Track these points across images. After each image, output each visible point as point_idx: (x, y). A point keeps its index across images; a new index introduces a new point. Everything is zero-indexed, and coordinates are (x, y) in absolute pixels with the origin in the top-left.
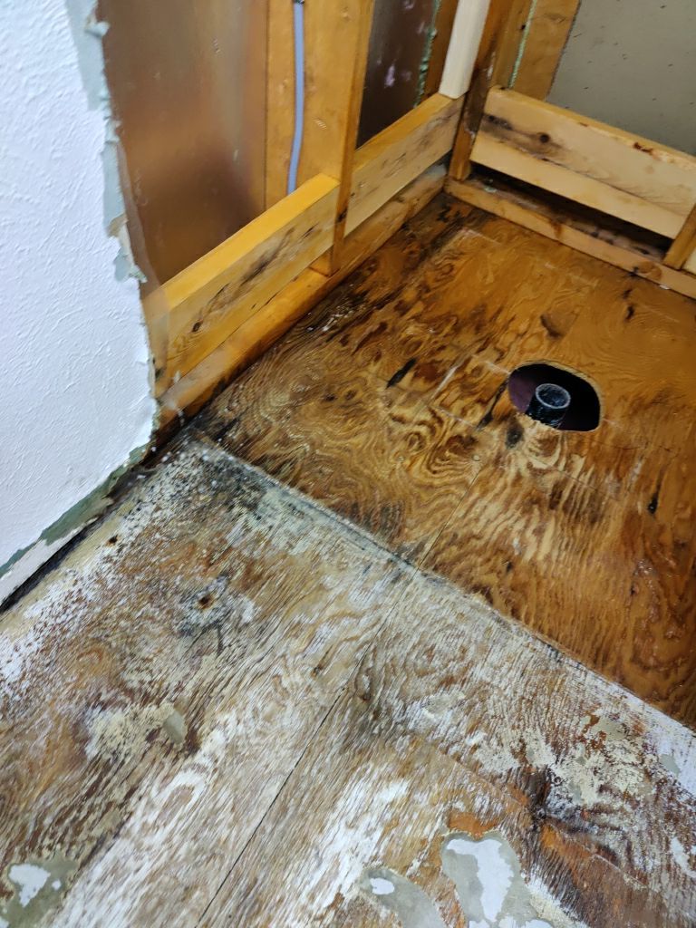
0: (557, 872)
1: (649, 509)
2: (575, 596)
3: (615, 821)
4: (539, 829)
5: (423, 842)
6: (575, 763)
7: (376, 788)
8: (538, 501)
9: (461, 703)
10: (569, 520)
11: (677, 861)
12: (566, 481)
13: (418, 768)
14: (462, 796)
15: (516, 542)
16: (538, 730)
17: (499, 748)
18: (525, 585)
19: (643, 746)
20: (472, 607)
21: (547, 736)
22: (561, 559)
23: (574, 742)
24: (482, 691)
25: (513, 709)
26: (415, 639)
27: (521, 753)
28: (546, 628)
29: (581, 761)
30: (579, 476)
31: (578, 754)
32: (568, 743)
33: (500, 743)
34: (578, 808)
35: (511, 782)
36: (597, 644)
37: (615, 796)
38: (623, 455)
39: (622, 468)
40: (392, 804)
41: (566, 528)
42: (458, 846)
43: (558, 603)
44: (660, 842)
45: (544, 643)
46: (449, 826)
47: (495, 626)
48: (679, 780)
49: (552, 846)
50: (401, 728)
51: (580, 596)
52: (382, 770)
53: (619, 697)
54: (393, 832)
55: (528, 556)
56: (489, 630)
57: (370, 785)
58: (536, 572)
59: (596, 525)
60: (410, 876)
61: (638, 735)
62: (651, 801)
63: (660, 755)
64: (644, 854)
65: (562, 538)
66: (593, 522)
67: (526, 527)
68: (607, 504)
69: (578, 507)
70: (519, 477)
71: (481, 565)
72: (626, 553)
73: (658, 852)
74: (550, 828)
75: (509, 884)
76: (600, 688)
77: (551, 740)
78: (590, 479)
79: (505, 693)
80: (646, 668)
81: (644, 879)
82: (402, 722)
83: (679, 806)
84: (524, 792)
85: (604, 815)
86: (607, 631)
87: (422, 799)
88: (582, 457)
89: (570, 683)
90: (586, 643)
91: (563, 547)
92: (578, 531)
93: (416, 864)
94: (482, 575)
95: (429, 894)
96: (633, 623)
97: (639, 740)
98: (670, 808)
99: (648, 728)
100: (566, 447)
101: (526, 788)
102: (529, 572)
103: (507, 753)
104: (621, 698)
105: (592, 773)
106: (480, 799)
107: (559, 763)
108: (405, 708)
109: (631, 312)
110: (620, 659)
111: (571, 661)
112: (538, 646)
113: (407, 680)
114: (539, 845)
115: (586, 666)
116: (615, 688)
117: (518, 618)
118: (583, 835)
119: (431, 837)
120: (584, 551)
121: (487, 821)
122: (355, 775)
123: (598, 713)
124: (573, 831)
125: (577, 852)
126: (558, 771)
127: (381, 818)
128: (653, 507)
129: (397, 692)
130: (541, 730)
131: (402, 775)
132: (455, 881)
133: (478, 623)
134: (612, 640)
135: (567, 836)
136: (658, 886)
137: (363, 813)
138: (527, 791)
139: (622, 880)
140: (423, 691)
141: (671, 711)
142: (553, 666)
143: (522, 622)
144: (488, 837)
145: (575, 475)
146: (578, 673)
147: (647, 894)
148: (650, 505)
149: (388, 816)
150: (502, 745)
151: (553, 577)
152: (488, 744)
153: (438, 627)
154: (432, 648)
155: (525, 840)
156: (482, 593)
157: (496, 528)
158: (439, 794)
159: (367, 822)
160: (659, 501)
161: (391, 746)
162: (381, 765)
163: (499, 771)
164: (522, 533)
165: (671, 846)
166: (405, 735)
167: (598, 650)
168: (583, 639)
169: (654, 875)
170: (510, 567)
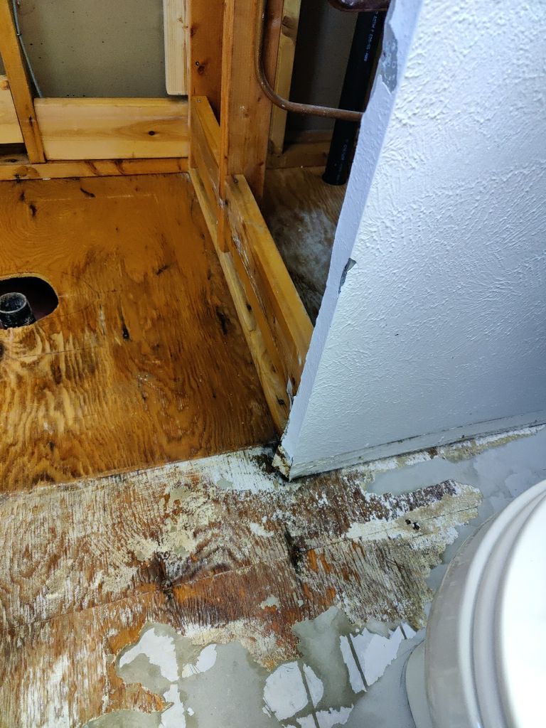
0: (198, 609)
1: (125, 338)
2: (110, 431)
3: (213, 546)
4: (172, 595)
5: (102, 680)
6: (170, 534)
7: (45, 679)
8: (45, 385)
9: (73, 566)
10: (76, 383)
11: (259, 535)
12: (57, 358)
13: (67, 639)
14: (110, 625)
15: (46, 426)
16: (136, 535)
17: (117, 571)
18: (71, 449)
19: (204, 488)
20: (40, 496)
21: (144, 534)
22: (86, 412)
23: (163, 523)
24: (83, 545)
25: (112, 538)
26: (9, 554)
27: (134, 560)
28: (103, 466)
29: (173, 529)
30: (65, 347)
31: (169, 527)
32: (159, 526)
33: (116, 567)
34: (188, 559)
35: (137, 584)
36: (142, 449)
37: (205, 531)
38: (87, 314)
39: (91, 323)
40: (63, 679)
41: (76, 390)
42: (127, 658)
43: (101, 444)
44: (244, 533)
45: (107, 477)
46: (113, 653)
47: (66, 494)
48: (234, 489)
49: (186, 597)
50: (38, 624)
51: (113, 427)
52: (41, 665)
53: (173, 470)
54: (76, 695)
55: (61, 428)
56: (63, 500)
57: (38, 683)
58: (73, 435)
59: (97, 373)
60: (107, 710)
61: (197, 483)
62: (226, 514)
63: (216, 484)
64: (240, 549)
65: (78, 398)
66: (93, 372)
67: (47, 410)
68: (95, 353)
69: (76, 369)
70: (20, 379)
71: (29, 461)
72: (126, 376)
73: (246, 540)
74: (178, 588)
75: (173, 647)
76: (160, 475)
77: (148, 534)
78: (74, 344)
79: (100, 532)
80: (179, 439)
81: (247, 562)
82: (36, 620)
83: (242, 503)
84: (149, 583)
85: (205, 548)
86: (143, 436)
87: (84, 654)
88: (59, 333)
89: (139, 489)
90: (134, 455)
91: (83, 404)
92: (86, 386)
93: (105, 698)
94: (33, 468)
95: (127, 707)
96: (156, 418)
97: (200, 486)
98: (239, 509)
99: (201, 474)
100: (43, 334)
101: (149, 579)
102: (68, 439)
103: (124, 569)
104: (175, 470)
105: (184, 531)
106: (124, 615)
107: (161, 544)
108: (32, 608)
109: (33, 209)
110: (161, 446)
111: (131, 474)
112: (105, 482)
113: (21, 588)
114: (178, 604)
115: (143, 469)
116: (168, 467)
117: (80, 475)
118: (200, 572)
119: (105, 671)
120: (99, 396)
121: (136, 624)
122: (22, 688)
123: (166, 492)
124: (193, 576)
125: (203, 585)
126: (164, 549)
127: (61, 697)
128: (126, 335)
129: (19, 603)
130: (138, 534)
131: (58, 653)
132: (138, 682)
133: (51, 503)
134: (149, 438)
135: (191, 582)
136: (258, 559)
137: (45, 707)
138: (152, 579)
139: (237, 575)
140: (38, 584)
141: (207, 453)
142: (122, 486)
143: (84, 476)
144: (143, 633)
145: (61, 349)
146: (140, 478)
147: (254, 569)
148: (124, 334)
149: (66, 689)
150: (118, 567)
151: (87, 429)
152: (108, 575)
153: (22, 531)
154: (27, 550)
155: (168, 610)
156: (42, 480)
157: (25, 428)
158: (93, 639)
159: (52, 709)
160: (128, 328)
161: (38, 643)
162: (39, 662)
163: (126, 585)
164: (46, 416)
165: (251, 529)
166: (44, 625)
167: (145, 452)
168: (131, 453)
169: (252, 555)
170: (52, 446)
